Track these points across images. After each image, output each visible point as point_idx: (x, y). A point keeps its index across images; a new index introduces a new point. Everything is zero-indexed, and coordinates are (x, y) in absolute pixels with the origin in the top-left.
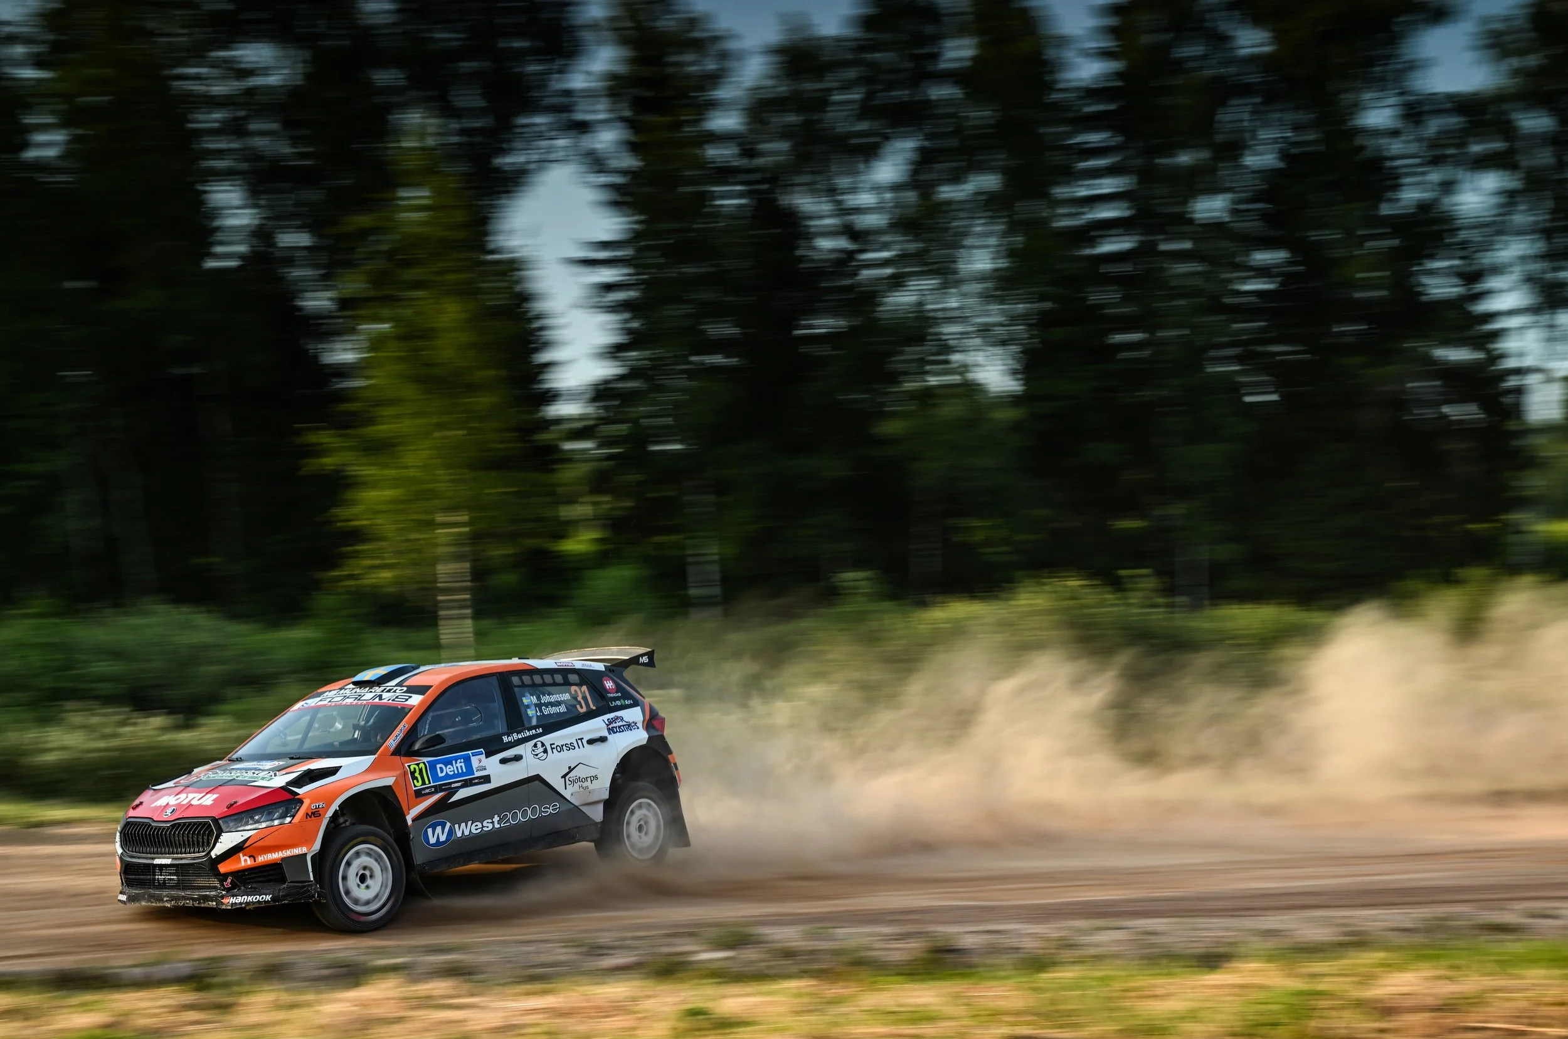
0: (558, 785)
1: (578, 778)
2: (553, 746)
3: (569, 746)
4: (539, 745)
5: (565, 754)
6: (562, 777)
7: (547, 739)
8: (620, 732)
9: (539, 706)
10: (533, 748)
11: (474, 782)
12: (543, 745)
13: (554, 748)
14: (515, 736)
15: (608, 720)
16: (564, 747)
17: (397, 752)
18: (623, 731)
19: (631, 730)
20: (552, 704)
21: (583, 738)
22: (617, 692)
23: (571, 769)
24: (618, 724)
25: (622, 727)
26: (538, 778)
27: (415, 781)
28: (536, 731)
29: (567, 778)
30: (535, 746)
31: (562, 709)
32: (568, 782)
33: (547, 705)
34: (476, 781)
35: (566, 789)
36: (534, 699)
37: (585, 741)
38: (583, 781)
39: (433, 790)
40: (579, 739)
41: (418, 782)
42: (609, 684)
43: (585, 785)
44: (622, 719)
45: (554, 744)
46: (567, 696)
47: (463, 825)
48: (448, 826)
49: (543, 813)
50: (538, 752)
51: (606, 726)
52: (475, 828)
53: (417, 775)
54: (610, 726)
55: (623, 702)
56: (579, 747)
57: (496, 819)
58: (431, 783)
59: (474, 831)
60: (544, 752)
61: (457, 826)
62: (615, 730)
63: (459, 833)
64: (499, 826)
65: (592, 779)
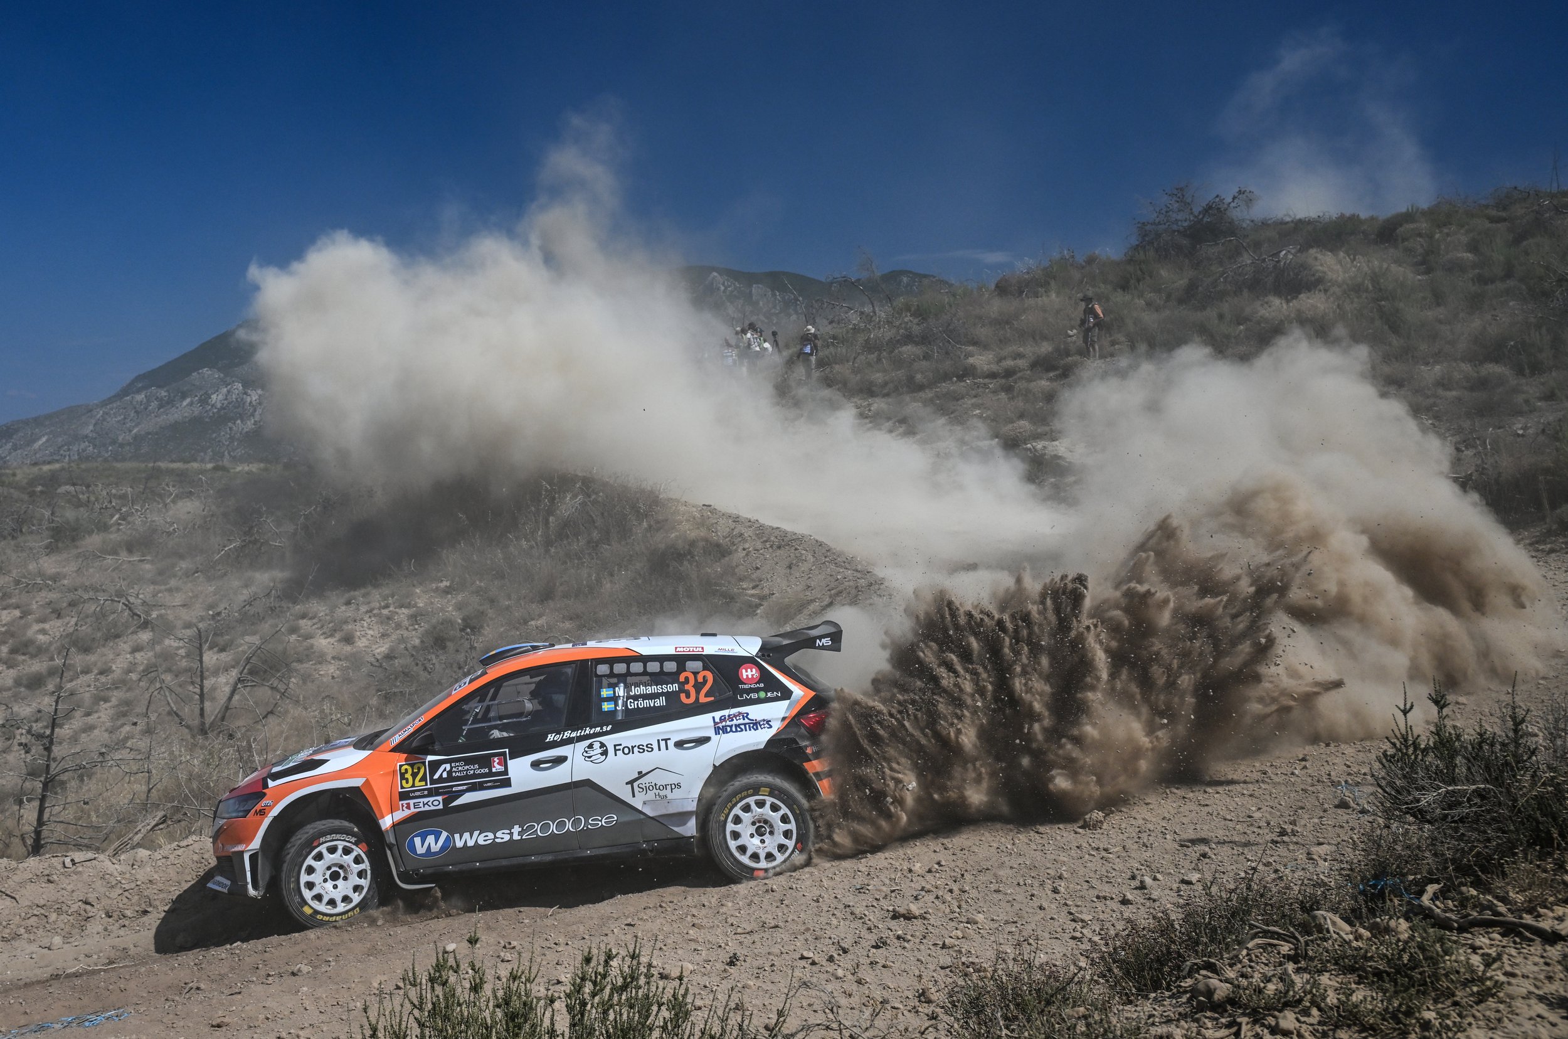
0: (624, 794)
1: (651, 784)
2: (617, 748)
3: (646, 749)
4: (597, 745)
6: (627, 783)
7: (610, 740)
8: (736, 731)
9: (624, 700)
10: (588, 749)
11: (485, 785)
13: (619, 750)
14: (567, 734)
15: (723, 716)
16: (636, 749)
17: (398, 749)
18: (742, 730)
19: (756, 730)
20: (645, 697)
21: (669, 739)
22: (758, 682)
23: (641, 775)
24: (735, 722)
25: (743, 727)
26: (588, 783)
27: (404, 782)
28: (602, 729)
29: (635, 784)
30: (591, 746)
31: (661, 702)
32: (636, 789)
33: (636, 698)
34: (489, 784)
35: (634, 796)
36: (621, 691)
37: (671, 743)
38: (660, 787)
39: (426, 793)
40: (662, 739)
41: (407, 782)
42: (749, 673)
43: (662, 793)
44: (747, 716)
45: (621, 744)
46: (675, 687)
47: (466, 835)
48: (444, 834)
49: (591, 824)
50: (592, 753)
51: (712, 724)
52: (483, 839)
53: (408, 776)
54: (720, 725)
55: (762, 694)
56: (660, 750)
57: (516, 829)
58: (426, 785)
59: (481, 842)
60: (602, 754)
61: (457, 836)
62: (729, 729)
63: (459, 844)
64: (519, 838)
65: (673, 786)
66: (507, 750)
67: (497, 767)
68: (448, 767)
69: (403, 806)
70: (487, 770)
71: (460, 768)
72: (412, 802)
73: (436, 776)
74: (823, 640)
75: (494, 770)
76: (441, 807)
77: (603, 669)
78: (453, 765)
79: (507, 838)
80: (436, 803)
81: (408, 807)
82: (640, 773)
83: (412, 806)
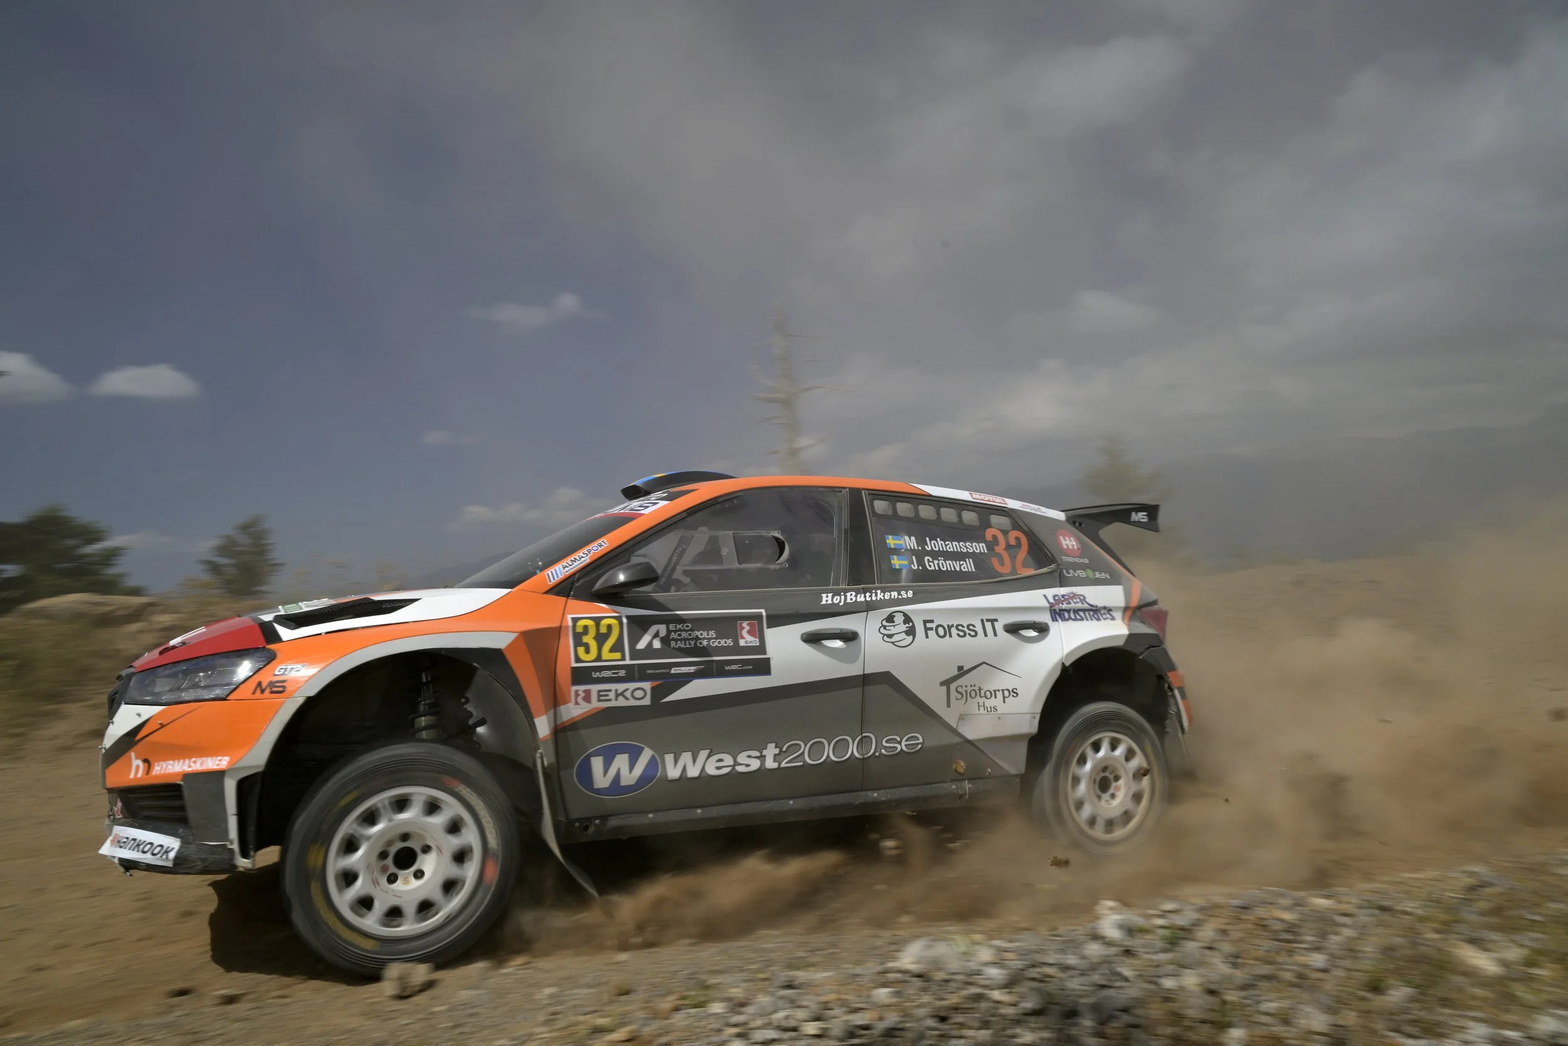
0: (933, 697)
1: (977, 688)
2: (929, 625)
3: (968, 631)
4: (899, 619)
5: (955, 642)
6: (942, 684)
7: (919, 610)
8: (1076, 619)
9: (920, 555)
10: (885, 623)
11: (727, 668)
12: (907, 619)
13: (931, 629)
14: (851, 597)
15: (1054, 596)
16: (954, 630)
17: (565, 589)
18: (1082, 619)
19: (1098, 619)
20: (948, 556)
21: (996, 620)
22: (1079, 557)
23: (962, 672)
24: (1074, 606)
26: (886, 678)
27: (581, 650)
28: (899, 594)
29: (953, 686)
30: (890, 619)
31: (968, 566)
32: (953, 694)
33: (935, 555)
34: (734, 667)
35: (949, 705)
36: (910, 542)
37: (999, 626)
38: (988, 694)
39: (622, 673)
40: (988, 620)
41: (587, 651)
42: (1068, 543)
43: (989, 703)
44: (1083, 599)
45: (932, 621)
46: (980, 548)
47: (686, 757)
48: (647, 755)
49: (885, 748)
50: (893, 630)
51: (1048, 605)
52: (715, 765)
53: (589, 639)
54: (1057, 608)
55: (1090, 573)
56: (986, 635)
57: (771, 751)
58: (623, 659)
59: (711, 770)
60: (908, 633)
61: (669, 758)
62: (1066, 615)
63: (673, 773)
64: (775, 765)
65: (1006, 693)
66: (763, 611)
67: (747, 639)
68: (662, 629)
69: (577, 695)
70: (730, 642)
71: (684, 635)
72: (595, 688)
73: (641, 645)
74: (1141, 514)
75: (742, 643)
76: (647, 701)
77: (880, 506)
78: (672, 627)
79: (755, 765)
80: (639, 694)
81: (587, 698)
82: (960, 668)
83: (594, 696)
